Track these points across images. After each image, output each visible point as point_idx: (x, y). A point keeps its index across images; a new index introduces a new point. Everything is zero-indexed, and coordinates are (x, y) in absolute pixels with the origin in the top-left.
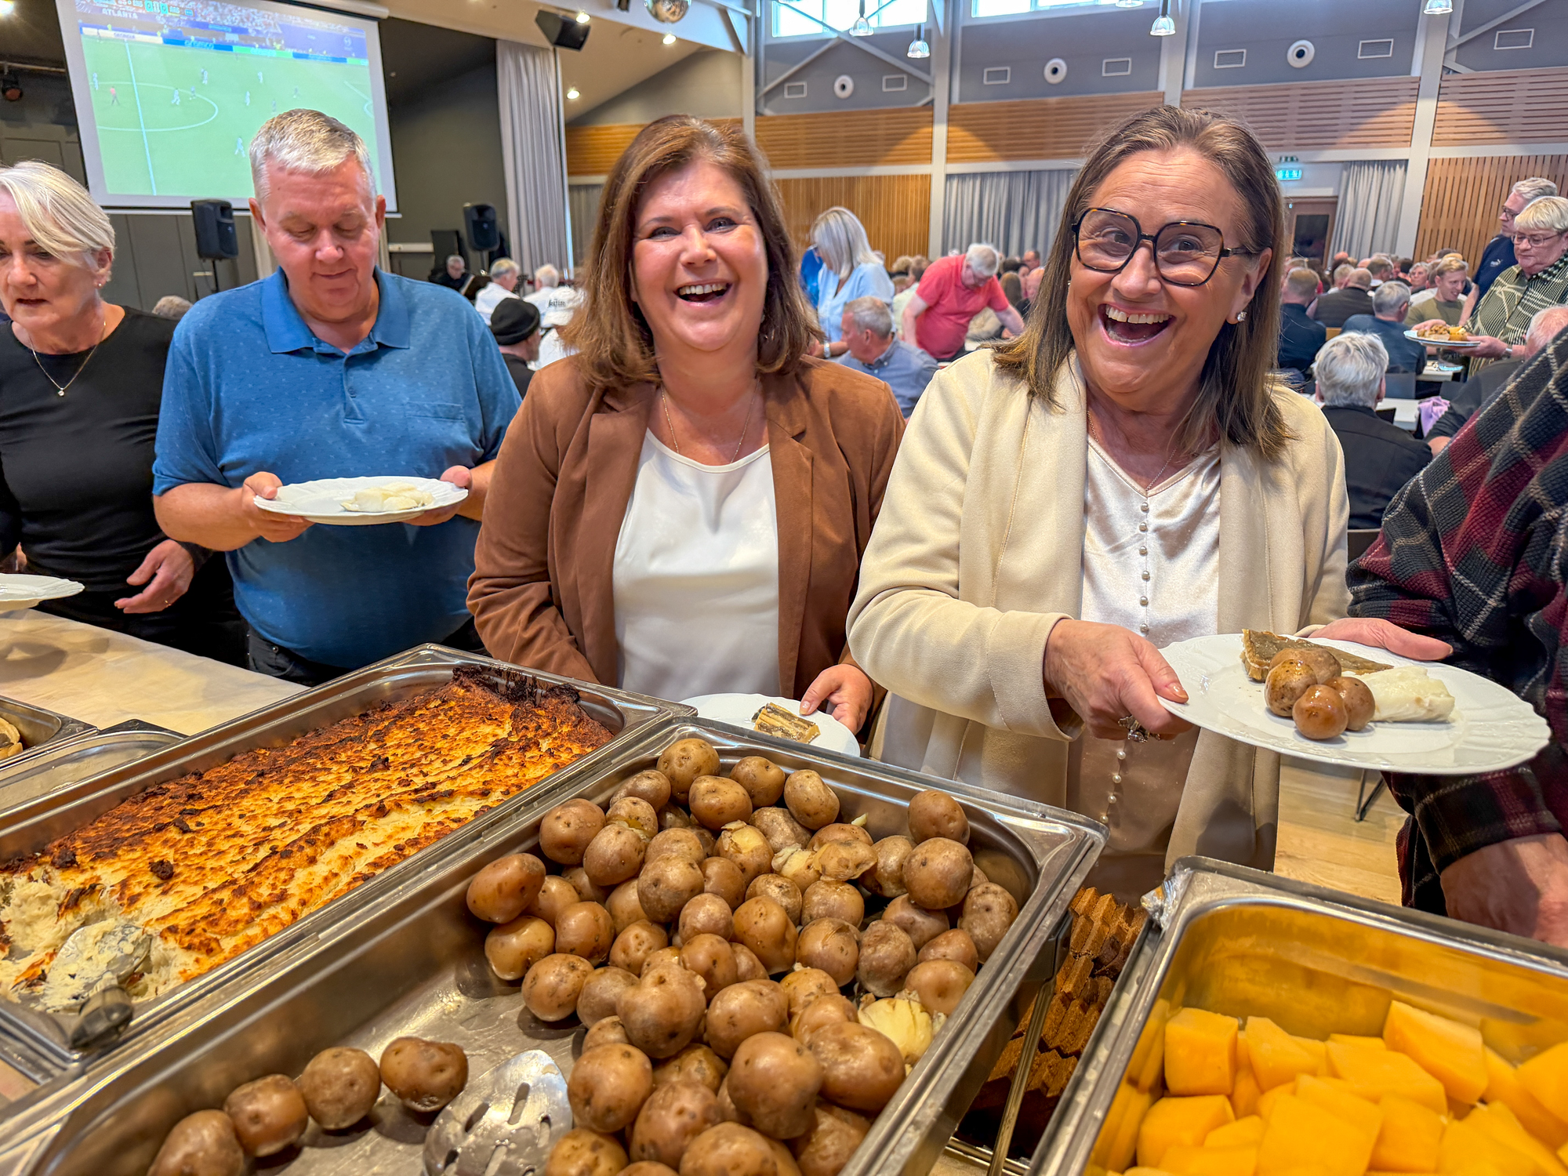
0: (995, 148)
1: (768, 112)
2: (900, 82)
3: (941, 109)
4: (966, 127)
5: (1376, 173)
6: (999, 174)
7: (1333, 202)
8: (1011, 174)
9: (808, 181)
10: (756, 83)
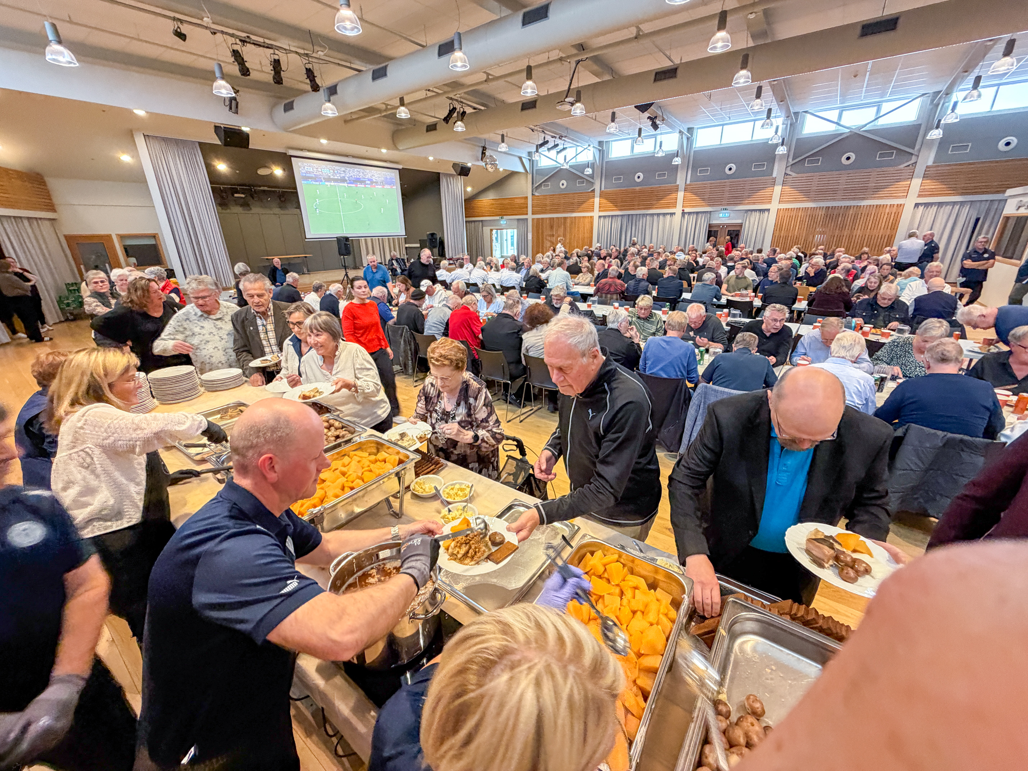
0: (616, 206)
1: (536, 194)
2: (583, 182)
3: (597, 193)
4: (607, 199)
5: (758, 214)
6: (618, 216)
7: (741, 225)
8: (622, 216)
9: (550, 218)
10: (533, 184)
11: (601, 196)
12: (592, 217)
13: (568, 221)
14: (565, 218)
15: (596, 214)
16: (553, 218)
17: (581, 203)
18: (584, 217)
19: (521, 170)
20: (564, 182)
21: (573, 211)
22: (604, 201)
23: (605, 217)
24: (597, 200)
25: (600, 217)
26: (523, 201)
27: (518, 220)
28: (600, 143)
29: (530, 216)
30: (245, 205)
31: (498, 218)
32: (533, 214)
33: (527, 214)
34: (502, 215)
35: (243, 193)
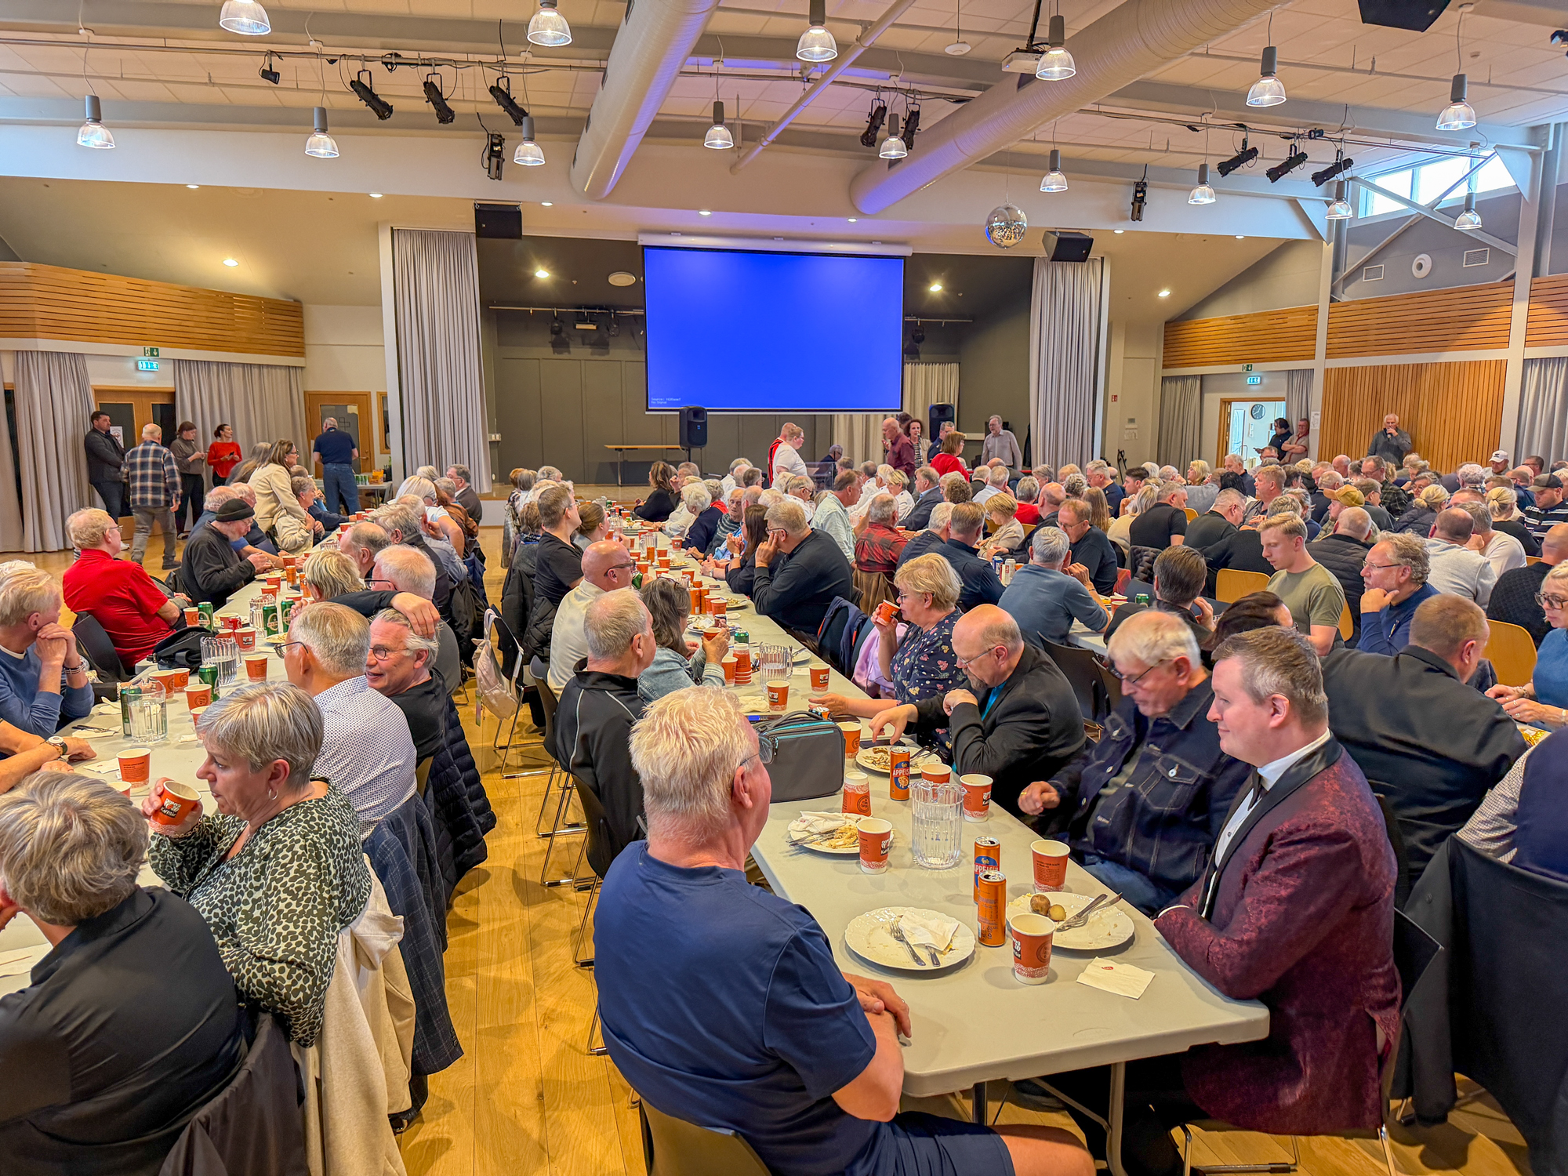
1: (1344, 298)
2: (1482, 257)
3: (1523, 286)
4: (1551, 303)
9: (1375, 368)
10: (1336, 268)
11: (1532, 297)
12: (1501, 366)
13: (1427, 378)
14: (1419, 368)
15: (1514, 354)
16: (1384, 368)
17: (1470, 321)
18: (1477, 364)
19: (1300, 233)
20: (1425, 259)
21: (1444, 347)
22: (1542, 310)
23: (1544, 362)
24: (1520, 310)
25: (1527, 363)
26: (1304, 319)
27: (1291, 372)
28: (1536, 132)
29: (1320, 364)
30: (600, 344)
31: (1237, 368)
32: (1328, 355)
33: (1312, 357)
34: (1249, 361)
35: (592, 322)
